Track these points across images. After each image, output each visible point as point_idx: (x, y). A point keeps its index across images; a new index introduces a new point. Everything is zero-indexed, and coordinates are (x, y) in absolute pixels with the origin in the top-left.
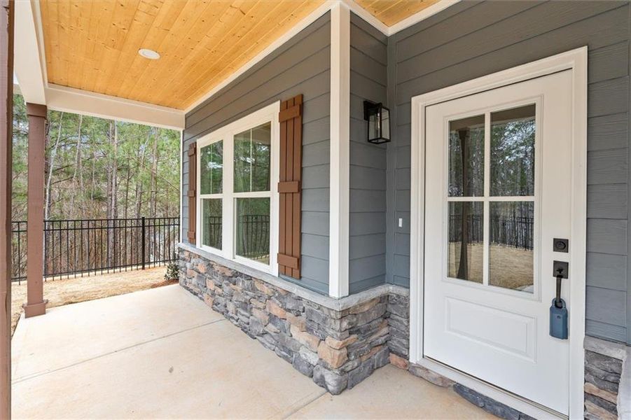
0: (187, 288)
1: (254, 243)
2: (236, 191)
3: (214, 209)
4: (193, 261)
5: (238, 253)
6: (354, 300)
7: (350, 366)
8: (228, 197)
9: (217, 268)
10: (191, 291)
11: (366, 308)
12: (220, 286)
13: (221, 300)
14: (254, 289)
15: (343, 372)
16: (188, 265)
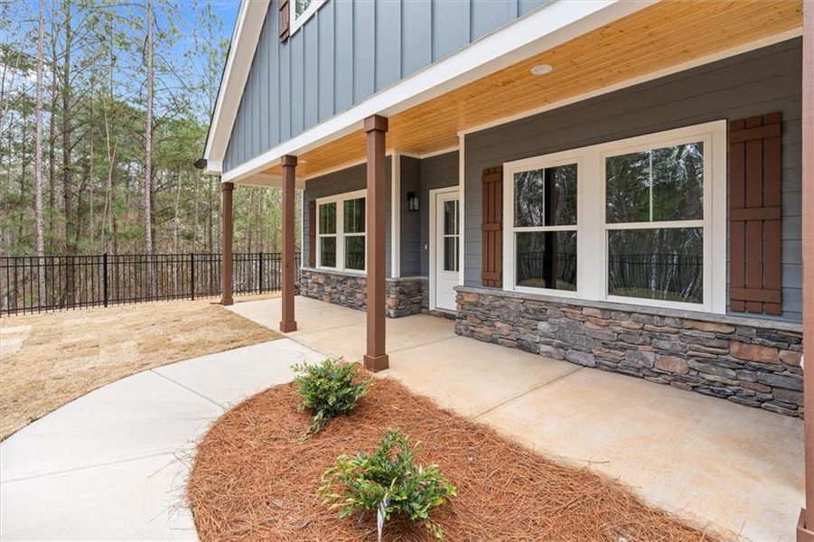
0: (309, 297)
1: (355, 259)
2: (345, 232)
3: (330, 244)
4: (313, 277)
5: (346, 267)
6: (402, 279)
7: (400, 307)
8: (340, 236)
9: (333, 277)
10: (313, 297)
11: (409, 284)
12: (334, 288)
13: (337, 296)
14: (357, 284)
15: (397, 309)
16: (309, 281)
